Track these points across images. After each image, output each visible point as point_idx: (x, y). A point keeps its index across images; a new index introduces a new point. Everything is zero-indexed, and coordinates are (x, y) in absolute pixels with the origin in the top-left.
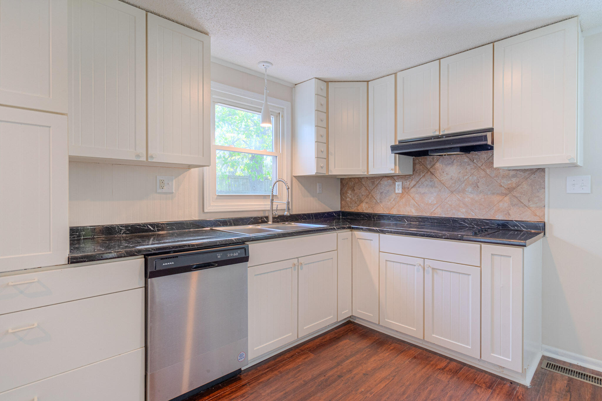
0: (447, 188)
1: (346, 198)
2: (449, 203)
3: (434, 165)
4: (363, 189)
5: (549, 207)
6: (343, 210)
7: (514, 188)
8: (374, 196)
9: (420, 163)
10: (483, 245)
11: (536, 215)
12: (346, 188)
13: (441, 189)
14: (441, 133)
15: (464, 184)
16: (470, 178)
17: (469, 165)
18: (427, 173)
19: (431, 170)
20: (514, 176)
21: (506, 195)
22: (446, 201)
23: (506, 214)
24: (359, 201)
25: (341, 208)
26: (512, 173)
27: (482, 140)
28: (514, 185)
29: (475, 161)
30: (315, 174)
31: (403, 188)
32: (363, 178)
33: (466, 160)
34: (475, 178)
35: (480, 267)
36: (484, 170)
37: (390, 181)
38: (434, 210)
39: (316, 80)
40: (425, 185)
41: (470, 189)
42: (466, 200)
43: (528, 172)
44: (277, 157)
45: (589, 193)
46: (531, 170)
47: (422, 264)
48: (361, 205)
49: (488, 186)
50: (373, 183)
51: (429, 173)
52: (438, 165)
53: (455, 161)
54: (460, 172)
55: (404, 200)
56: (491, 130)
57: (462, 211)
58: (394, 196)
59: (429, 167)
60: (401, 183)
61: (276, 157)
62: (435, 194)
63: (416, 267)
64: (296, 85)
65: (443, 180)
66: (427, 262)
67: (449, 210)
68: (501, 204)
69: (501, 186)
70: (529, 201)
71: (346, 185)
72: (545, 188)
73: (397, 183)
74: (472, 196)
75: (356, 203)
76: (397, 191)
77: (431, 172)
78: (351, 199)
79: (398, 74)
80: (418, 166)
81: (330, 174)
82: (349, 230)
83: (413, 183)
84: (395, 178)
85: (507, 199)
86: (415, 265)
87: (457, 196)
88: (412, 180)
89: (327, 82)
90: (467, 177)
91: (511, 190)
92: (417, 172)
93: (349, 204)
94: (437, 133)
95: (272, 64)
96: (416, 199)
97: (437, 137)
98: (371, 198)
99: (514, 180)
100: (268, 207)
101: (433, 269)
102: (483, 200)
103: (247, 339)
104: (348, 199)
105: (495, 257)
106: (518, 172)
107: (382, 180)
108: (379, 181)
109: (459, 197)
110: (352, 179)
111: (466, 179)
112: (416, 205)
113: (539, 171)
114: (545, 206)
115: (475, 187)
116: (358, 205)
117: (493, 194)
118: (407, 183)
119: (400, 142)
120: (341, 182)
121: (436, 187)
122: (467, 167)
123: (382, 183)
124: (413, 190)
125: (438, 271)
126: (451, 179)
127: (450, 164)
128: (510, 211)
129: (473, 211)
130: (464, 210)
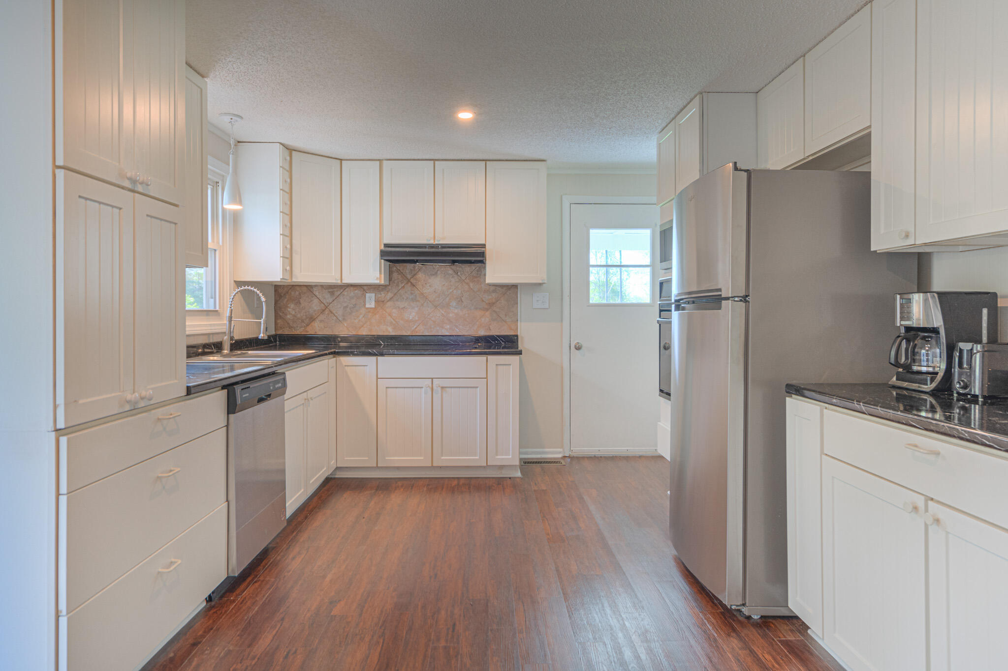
0: (430, 301)
1: (286, 315)
2: (433, 319)
3: (415, 275)
4: (316, 301)
5: (521, 321)
6: (280, 332)
7: (494, 303)
8: (334, 312)
9: (398, 271)
10: (490, 357)
12: (286, 300)
13: (424, 302)
14: (436, 242)
15: (448, 298)
16: (455, 291)
17: (453, 277)
18: (407, 283)
19: (412, 280)
20: (494, 291)
21: (487, 310)
22: (429, 317)
23: (487, 329)
24: (308, 319)
25: (276, 330)
26: (492, 288)
28: (494, 301)
29: (459, 274)
30: (279, 280)
31: (377, 301)
32: (316, 286)
33: (451, 272)
34: (459, 292)
35: (486, 378)
36: (467, 284)
37: (358, 292)
38: (416, 328)
39: (281, 146)
40: (405, 298)
41: (454, 304)
42: (451, 315)
43: (505, 288)
44: (217, 252)
45: (547, 309)
46: (508, 286)
47: (430, 385)
48: (313, 324)
49: (471, 301)
50: (332, 293)
51: (410, 284)
52: (420, 275)
53: (439, 272)
54: (444, 285)
55: (377, 316)
56: (484, 246)
57: (446, 327)
58: (363, 311)
59: (409, 276)
60: (373, 295)
61: (215, 250)
62: (416, 309)
63: (423, 390)
64: (238, 142)
65: (425, 293)
66: (436, 381)
67: (432, 327)
68: (483, 319)
69: (483, 301)
70: (506, 315)
71: (285, 294)
72: (517, 304)
73: (368, 295)
74: (456, 311)
75: (303, 321)
76: (367, 306)
77: (411, 283)
78: (294, 316)
79: (385, 162)
80: (395, 275)
81: (294, 280)
82: (331, 356)
83: (390, 295)
84: (365, 288)
85: (488, 313)
86: (422, 387)
87: (441, 311)
88: (388, 292)
89: (290, 150)
90: (451, 290)
91: (491, 304)
92: (394, 283)
93: (291, 323)
94: (432, 242)
95: (241, 118)
96: (394, 315)
97: (432, 246)
98: (328, 314)
99: (494, 295)
101: (442, 388)
102: (467, 315)
103: (285, 493)
104: (288, 316)
105: (499, 367)
106: (497, 287)
107: (346, 290)
108: (342, 291)
109: (443, 312)
110: (298, 288)
111: (451, 293)
112: (394, 322)
113: (515, 287)
114: (517, 320)
115: (459, 301)
116: (308, 325)
117: (476, 309)
118: (382, 295)
119: (386, 245)
120: (276, 291)
121: (419, 301)
122: (452, 279)
123: (346, 293)
124: (389, 304)
125: (448, 389)
126: (435, 292)
127: (433, 275)
128: (490, 326)
129: (456, 326)
130: (448, 327)
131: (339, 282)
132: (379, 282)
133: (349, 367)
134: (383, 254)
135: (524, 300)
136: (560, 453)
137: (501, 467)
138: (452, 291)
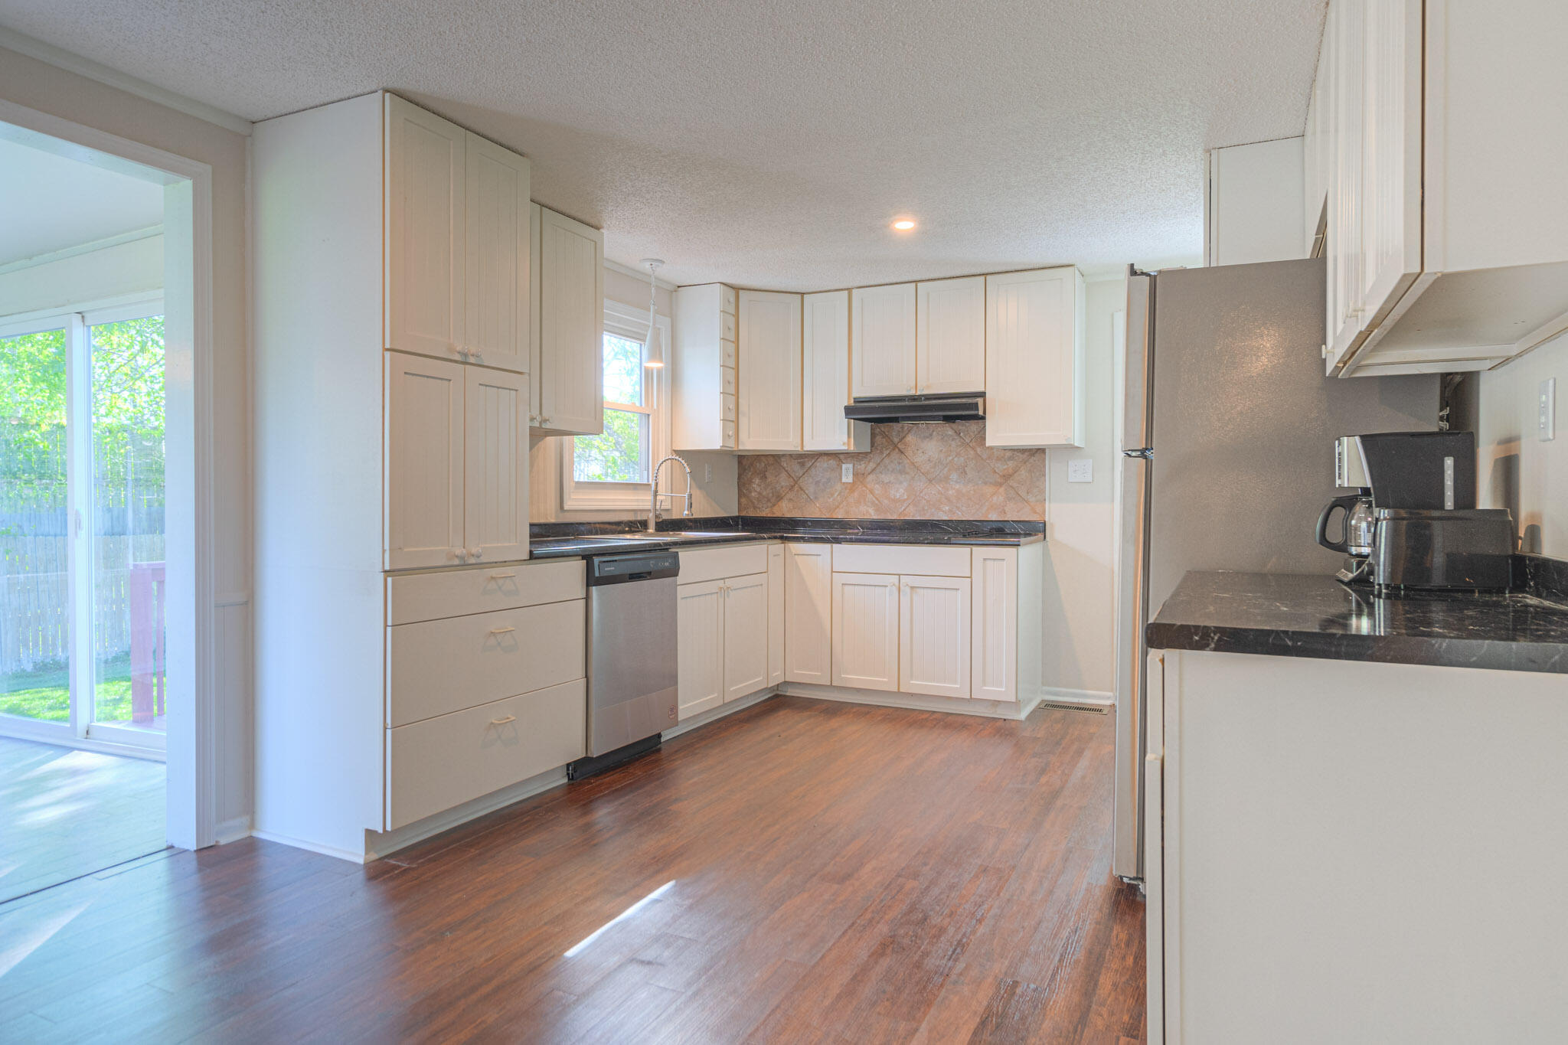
0: (923, 474)
1: (751, 492)
2: (927, 497)
3: (904, 437)
4: (784, 475)
5: (1050, 500)
6: (743, 514)
7: (1011, 476)
8: (804, 489)
9: (884, 435)
10: (975, 549)
11: (1035, 512)
12: (750, 473)
13: (915, 475)
14: (918, 393)
15: (946, 469)
16: (956, 459)
17: (953, 440)
18: (894, 449)
19: (899, 446)
20: (1011, 458)
21: (1001, 485)
22: (921, 495)
23: (1001, 512)
24: (774, 498)
25: (739, 510)
26: (1008, 454)
27: (972, 409)
28: (1011, 471)
29: (962, 434)
30: (719, 448)
31: (856, 475)
32: (783, 455)
33: (950, 432)
34: (962, 459)
35: (971, 577)
36: (973, 448)
37: (833, 462)
38: (904, 510)
39: (722, 286)
40: (891, 469)
41: (954, 476)
42: (950, 492)
43: (1027, 454)
44: (651, 417)
45: (1090, 482)
46: (1030, 450)
47: (897, 584)
48: (780, 503)
49: (978, 472)
50: (802, 465)
51: (897, 450)
52: (910, 438)
53: (934, 433)
54: (941, 451)
55: (856, 494)
56: (982, 395)
57: (944, 509)
58: (838, 487)
59: (896, 440)
60: (851, 466)
61: (649, 415)
62: (905, 484)
63: (888, 589)
64: (679, 287)
65: (916, 462)
66: (904, 579)
67: (926, 508)
68: (995, 498)
69: (995, 472)
70: (1028, 493)
71: (749, 467)
72: (1045, 476)
73: (844, 466)
74: (957, 487)
75: (769, 500)
76: (844, 480)
77: (899, 450)
78: (759, 493)
79: (854, 291)
80: (878, 439)
81: (741, 448)
82: (779, 541)
83: (872, 465)
84: (842, 456)
85: (1002, 490)
86: (886, 586)
87: (937, 486)
88: (869, 462)
89: (737, 289)
90: (951, 458)
91: (1007, 477)
92: (877, 449)
93: (756, 502)
94: (912, 392)
95: (662, 262)
96: (877, 492)
97: (913, 398)
98: (798, 491)
99: (1011, 464)
100: (649, 505)
101: (912, 588)
102: (972, 492)
103: (677, 690)
104: (753, 494)
105: (988, 562)
106: (1016, 453)
107: (819, 460)
108: (813, 461)
109: (940, 489)
110: (763, 458)
111: (950, 462)
112: (877, 502)
113: (1038, 452)
114: (1045, 500)
115: (962, 473)
116: (774, 505)
117: (986, 483)
118: (862, 467)
119: (857, 400)
120: (740, 463)
121: (908, 473)
122: (951, 443)
123: (818, 464)
124: (871, 477)
125: (918, 590)
126: (929, 460)
127: (928, 437)
128: (1005, 508)
129: (958, 508)
130: (947, 508)
131: (799, 449)
132: (846, 448)
133: (800, 556)
134: (849, 411)
135: (1053, 468)
137: (996, 703)
138: (953, 459)
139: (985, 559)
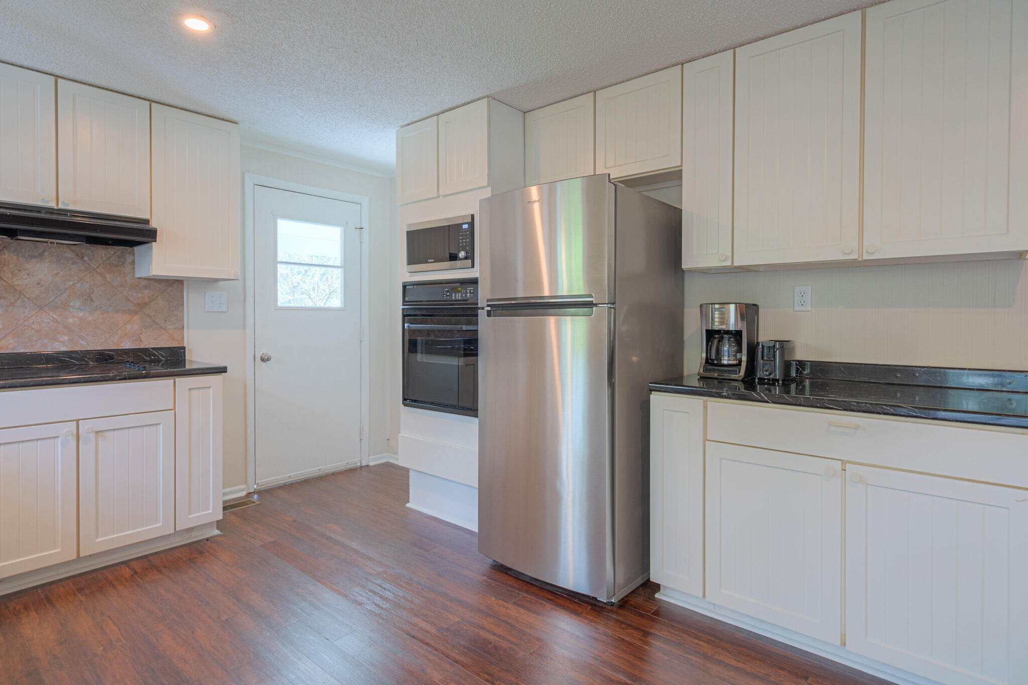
0: (29, 299)
2: (36, 326)
5: (188, 328)
7: (146, 304)
10: (178, 380)
11: (173, 339)
13: (16, 301)
14: (62, 207)
15: (65, 295)
16: (78, 285)
17: (73, 263)
20: (145, 287)
21: (136, 313)
22: (26, 323)
23: (136, 340)
26: (143, 283)
28: (146, 300)
29: (86, 258)
33: (69, 255)
34: (87, 285)
36: (101, 274)
41: (76, 303)
42: (71, 320)
45: (225, 312)
46: (168, 281)
47: (75, 432)
49: (108, 299)
53: (46, 254)
54: (57, 274)
57: (61, 339)
65: (18, 285)
66: (84, 426)
68: (129, 327)
69: (128, 300)
70: (166, 321)
72: (183, 305)
74: (81, 314)
85: (135, 318)
86: (57, 436)
87: (51, 314)
90: (71, 283)
91: (142, 305)
97: (50, 211)
99: (146, 292)
101: (97, 432)
102: (100, 321)
105: (193, 392)
106: (152, 282)
109: (56, 317)
111: (70, 287)
113: (178, 283)
114: (183, 327)
115: (86, 300)
117: (117, 311)
121: (3, 298)
122: (72, 266)
125: (106, 434)
126: (38, 284)
127: (35, 257)
128: (141, 336)
129: (82, 338)
130: (66, 338)
135: (192, 301)
136: (243, 490)
138: (74, 284)
139: (190, 389)
